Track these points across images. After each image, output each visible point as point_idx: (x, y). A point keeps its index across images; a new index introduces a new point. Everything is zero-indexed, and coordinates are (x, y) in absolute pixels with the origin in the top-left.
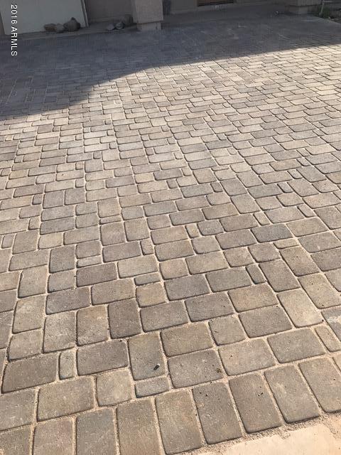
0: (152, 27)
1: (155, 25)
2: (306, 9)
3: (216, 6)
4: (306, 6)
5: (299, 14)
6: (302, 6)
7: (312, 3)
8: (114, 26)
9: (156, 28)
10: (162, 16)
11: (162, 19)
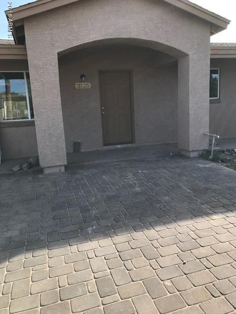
0: (56, 170)
1: (59, 168)
2: (197, 153)
3: (119, 146)
4: (197, 151)
5: (191, 156)
6: (193, 151)
7: (201, 148)
8: (20, 167)
9: (60, 170)
10: (66, 161)
11: (66, 163)
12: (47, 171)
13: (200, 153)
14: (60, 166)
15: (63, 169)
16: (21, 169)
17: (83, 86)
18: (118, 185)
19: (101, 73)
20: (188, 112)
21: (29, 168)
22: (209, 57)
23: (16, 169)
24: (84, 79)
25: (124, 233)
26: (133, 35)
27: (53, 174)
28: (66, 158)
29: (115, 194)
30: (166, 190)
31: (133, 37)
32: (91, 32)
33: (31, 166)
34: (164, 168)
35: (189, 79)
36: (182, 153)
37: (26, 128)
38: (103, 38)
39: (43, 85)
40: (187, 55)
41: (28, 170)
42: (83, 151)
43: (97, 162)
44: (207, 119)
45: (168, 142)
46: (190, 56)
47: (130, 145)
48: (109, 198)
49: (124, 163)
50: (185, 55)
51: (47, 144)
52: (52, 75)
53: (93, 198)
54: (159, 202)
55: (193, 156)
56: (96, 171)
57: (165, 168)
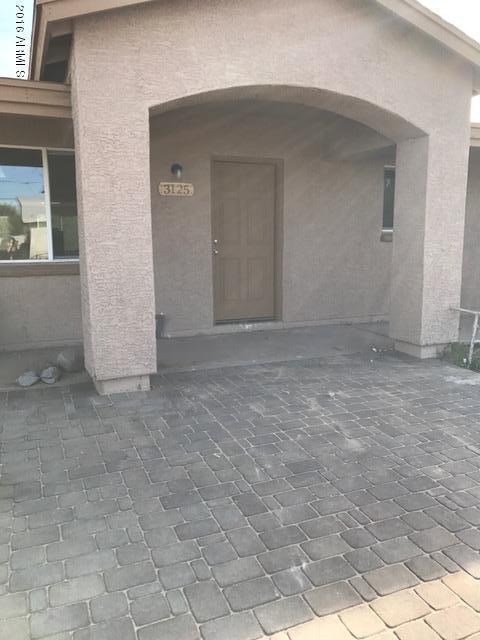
0: (130, 386)
2: (434, 350)
5: (423, 357)
6: (427, 345)
7: (444, 340)
8: (38, 375)
9: (139, 387)
10: (155, 364)
11: (154, 370)
12: (109, 390)
13: (441, 349)
14: (141, 376)
15: (146, 384)
16: (40, 380)
17: (177, 189)
18: (301, 432)
19: (217, 163)
20: (422, 260)
21: (59, 379)
22: (468, 144)
23: (27, 380)
24: (179, 173)
25: (395, 588)
26: (317, 84)
27: (123, 397)
28: (155, 357)
29: (304, 458)
30: (420, 446)
31: (317, 86)
32: (228, 66)
33: (61, 372)
34: (379, 385)
35: (425, 188)
36: (398, 347)
37: (43, 279)
38: (253, 83)
39: (113, 183)
40: (425, 135)
41: (58, 384)
42: (169, 336)
43: (215, 365)
44: (456, 276)
45: (349, 321)
46: (430, 137)
47: (270, 325)
48: (297, 470)
49: (281, 371)
50: (420, 135)
51: (113, 323)
52: (135, 159)
53: (257, 470)
54: (427, 482)
55: (427, 357)
56: (227, 391)
57: (382, 386)
